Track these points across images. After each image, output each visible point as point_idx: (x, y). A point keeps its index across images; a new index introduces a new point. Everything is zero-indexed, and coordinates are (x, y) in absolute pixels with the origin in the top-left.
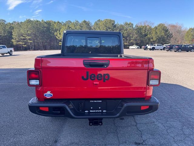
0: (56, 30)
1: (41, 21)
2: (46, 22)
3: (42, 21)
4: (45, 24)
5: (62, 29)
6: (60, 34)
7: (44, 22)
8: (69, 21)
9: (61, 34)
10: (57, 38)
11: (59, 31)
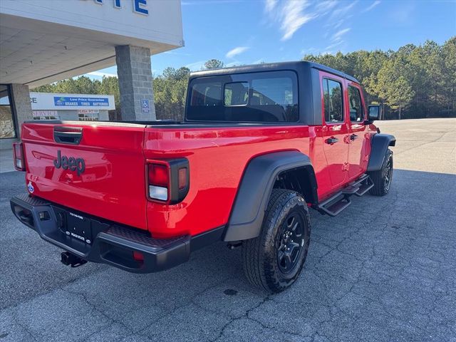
0: (367, 74)
1: (335, 55)
2: (346, 57)
3: (339, 54)
4: (343, 60)
5: (385, 67)
6: (376, 81)
7: (342, 57)
8: (408, 46)
9: (379, 80)
10: (367, 90)
11: (376, 75)
